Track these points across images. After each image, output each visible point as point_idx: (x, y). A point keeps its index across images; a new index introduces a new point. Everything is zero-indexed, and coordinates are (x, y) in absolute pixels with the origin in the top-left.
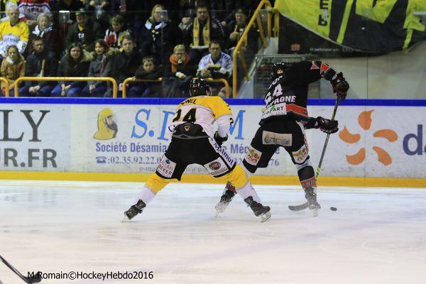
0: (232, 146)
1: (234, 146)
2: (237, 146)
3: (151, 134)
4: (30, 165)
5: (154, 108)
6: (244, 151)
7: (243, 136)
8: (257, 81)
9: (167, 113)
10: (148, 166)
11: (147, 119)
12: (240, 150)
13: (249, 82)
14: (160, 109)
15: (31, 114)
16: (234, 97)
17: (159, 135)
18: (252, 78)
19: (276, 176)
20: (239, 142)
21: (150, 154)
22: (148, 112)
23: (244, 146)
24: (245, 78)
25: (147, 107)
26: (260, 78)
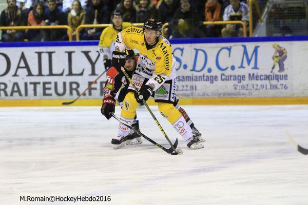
0: (250, 74)
1: (251, 74)
2: (253, 74)
3: (185, 67)
4: (90, 94)
5: (186, 47)
6: (259, 78)
7: (258, 67)
8: (268, 23)
9: (197, 50)
10: (183, 92)
11: (182, 55)
12: (256, 78)
13: (263, 24)
14: (191, 46)
15: (90, 54)
16: (251, 35)
17: (191, 68)
18: (265, 20)
19: (285, 97)
20: (255, 71)
21: (184, 83)
22: (182, 50)
23: (259, 75)
24: (259, 20)
25: (181, 46)
26: (271, 20)
